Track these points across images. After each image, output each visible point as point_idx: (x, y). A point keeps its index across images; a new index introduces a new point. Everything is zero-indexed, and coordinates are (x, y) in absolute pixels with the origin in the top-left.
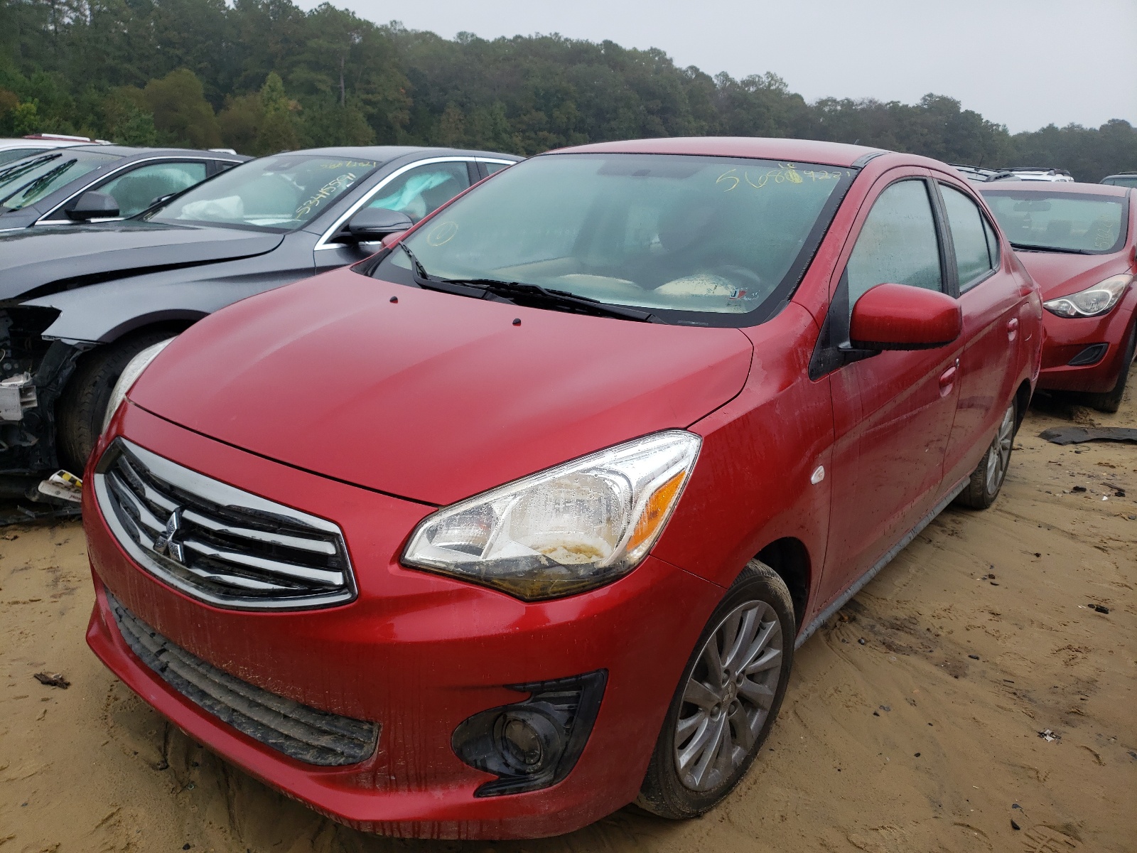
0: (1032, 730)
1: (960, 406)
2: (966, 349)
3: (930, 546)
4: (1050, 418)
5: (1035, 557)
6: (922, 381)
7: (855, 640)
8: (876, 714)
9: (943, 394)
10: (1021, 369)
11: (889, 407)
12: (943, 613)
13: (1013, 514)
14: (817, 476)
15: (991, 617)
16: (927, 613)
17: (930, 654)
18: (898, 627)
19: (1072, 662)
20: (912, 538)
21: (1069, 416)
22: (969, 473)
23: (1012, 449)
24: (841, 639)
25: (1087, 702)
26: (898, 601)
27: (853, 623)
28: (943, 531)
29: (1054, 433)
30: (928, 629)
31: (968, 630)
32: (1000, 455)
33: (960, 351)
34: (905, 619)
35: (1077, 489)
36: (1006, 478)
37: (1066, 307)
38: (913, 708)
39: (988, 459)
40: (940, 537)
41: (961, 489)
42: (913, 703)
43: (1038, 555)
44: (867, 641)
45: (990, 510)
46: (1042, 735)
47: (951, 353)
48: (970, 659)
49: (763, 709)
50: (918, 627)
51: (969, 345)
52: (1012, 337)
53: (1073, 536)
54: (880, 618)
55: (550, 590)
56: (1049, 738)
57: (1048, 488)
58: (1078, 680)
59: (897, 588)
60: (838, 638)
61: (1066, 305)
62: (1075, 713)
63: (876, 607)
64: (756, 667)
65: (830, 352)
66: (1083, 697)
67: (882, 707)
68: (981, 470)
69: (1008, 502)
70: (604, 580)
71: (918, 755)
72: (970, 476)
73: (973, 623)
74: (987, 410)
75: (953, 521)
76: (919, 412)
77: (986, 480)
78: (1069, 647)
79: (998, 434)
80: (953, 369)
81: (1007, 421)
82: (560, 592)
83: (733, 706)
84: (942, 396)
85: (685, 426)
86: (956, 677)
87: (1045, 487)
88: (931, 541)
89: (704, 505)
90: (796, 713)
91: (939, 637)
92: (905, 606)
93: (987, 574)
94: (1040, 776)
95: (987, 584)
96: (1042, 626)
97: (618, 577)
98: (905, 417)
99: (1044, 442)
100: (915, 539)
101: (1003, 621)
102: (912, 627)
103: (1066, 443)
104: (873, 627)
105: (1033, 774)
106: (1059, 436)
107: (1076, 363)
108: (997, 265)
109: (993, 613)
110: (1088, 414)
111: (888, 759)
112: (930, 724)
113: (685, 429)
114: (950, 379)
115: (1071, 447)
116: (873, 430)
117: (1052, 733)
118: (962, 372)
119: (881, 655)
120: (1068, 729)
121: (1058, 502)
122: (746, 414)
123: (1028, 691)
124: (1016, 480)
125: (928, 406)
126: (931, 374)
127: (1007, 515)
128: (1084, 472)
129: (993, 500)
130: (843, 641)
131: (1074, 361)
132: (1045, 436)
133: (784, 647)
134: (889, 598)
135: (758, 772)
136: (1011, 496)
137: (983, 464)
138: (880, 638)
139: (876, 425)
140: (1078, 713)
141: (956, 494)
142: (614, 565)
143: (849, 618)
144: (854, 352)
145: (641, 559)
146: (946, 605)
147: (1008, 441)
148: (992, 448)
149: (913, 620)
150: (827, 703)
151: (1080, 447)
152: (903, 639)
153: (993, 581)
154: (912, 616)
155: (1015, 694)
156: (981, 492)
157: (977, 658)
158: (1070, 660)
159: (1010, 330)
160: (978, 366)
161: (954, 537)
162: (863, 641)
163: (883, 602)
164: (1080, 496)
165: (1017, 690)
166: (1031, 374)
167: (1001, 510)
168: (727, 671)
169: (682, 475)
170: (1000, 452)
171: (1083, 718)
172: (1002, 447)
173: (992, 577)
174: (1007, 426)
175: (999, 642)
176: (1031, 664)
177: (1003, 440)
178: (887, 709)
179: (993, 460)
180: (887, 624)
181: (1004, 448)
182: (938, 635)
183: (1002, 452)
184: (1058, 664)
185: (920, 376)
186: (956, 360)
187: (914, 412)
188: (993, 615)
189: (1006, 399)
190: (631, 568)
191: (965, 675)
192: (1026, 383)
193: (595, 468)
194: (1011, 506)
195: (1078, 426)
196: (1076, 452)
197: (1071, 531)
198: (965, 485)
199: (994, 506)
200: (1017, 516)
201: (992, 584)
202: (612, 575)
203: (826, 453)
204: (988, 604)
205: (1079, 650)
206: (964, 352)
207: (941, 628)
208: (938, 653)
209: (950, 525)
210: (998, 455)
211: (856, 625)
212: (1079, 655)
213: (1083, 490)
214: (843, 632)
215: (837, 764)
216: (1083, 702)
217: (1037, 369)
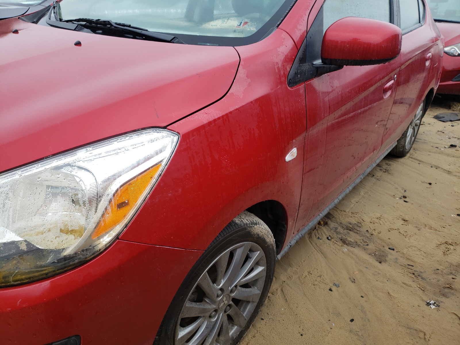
0: (423, 300)
1: (395, 103)
2: (401, 69)
3: (373, 178)
4: (440, 108)
5: (429, 185)
6: (372, 89)
7: (325, 237)
8: (330, 290)
9: (385, 96)
10: (430, 83)
11: (349, 105)
12: (377, 221)
13: (418, 160)
14: (291, 155)
15: (402, 222)
16: (367, 219)
17: (366, 247)
18: (350, 229)
19: (448, 253)
20: (362, 178)
21: (449, 107)
22: (397, 140)
23: (420, 124)
24: (317, 237)
25: (456, 280)
26: (352, 213)
27: (326, 226)
28: (380, 170)
29: (441, 116)
30: (367, 231)
31: (389, 231)
32: (414, 129)
33: (398, 70)
34: (355, 224)
35: (452, 146)
36: (416, 140)
37: (454, 51)
38: (352, 285)
39: (407, 132)
40: (379, 174)
41: (392, 148)
42: (354, 281)
43: (430, 184)
44: (332, 238)
45: (406, 157)
46: (428, 304)
47: (392, 72)
48: (389, 250)
49: (253, 302)
50: (362, 229)
51: (403, 67)
52: (428, 63)
53: (449, 172)
54: (341, 223)
55: (11, 279)
56: (433, 307)
57: (437, 145)
58: (451, 265)
59: (352, 204)
60: (316, 236)
61: (453, 50)
62: (449, 287)
63: (340, 216)
64: (246, 280)
65: (306, 67)
66: (454, 277)
67: (335, 285)
68: (403, 138)
69: (416, 153)
70: (65, 267)
71: (352, 320)
72: (397, 141)
73: (392, 227)
74: (410, 105)
75: (387, 164)
76: (370, 108)
77: (405, 142)
78: (446, 243)
79: (414, 119)
80: (392, 82)
81: (419, 111)
82: (22, 280)
83: (228, 307)
84: (385, 98)
85: (164, 125)
86: (380, 263)
87: (436, 144)
88: (374, 175)
89: (180, 190)
90: (282, 290)
91: (373, 236)
92: (356, 215)
93: (403, 195)
94: (426, 337)
95: (401, 202)
96: (431, 228)
97: (82, 263)
98: (359, 111)
99: (436, 120)
100: (364, 178)
101: (409, 225)
102: (358, 229)
103: (447, 121)
104: (336, 228)
105: (422, 335)
106: (444, 117)
107: (455, 80)
108: (423, 22)
109: (404, 220)
110: (459, 106)
111: (333, 325)
112: (362, 296)
113: (165, 128)
114: (390, 88)
115: (450, 123)
116: (337, 120)
117: (435, 303)
118: (398, 84)
119: (338, 247)
120: (443, 299)
121: (442, 153)
122: (227, 114)
123: (422, 272)
124: (421, 141)
125: (375, 104)
126: (378, 84)
127: (414, 160)
128: (455, 136)
129: (408, 152)
130: (319, 238)
131: (455, 79)
132: (437, 117)
133: (267, 264)
134: (347, 211)
135: (250, 337)
136: (417, 150)
137: (404, 135)
138: (340, 236)
139: (340, 117)
140: (450, 288)
141: (389, 151)
142: (76, 253)
143: (324, 222)
144: (324, 67)
145: (107, 246)
146: (378, 215)
147: (419, 121)
148: (410, 126)
149: (359, 225)
150: (303, 281)
151: (454, 123)
152: (352, 237)
153: (405, 199)
154: (359, 222)
155: (414, 274)
156: (402, 149)
157: (393, 250)
158: (447, 251)
159: (427, 60)
160: (407, 81)
161: (386, 173)
162: (330, 238)
163: (345, 213)
164: (453, 150)
165: (415, 271)
166: (435, 85)
167: (412, 158)
168: (221, 289)
169: (158, 168)
170: (414, 127)
171: (452, 291)
172: (415, 125)
173: (405, 197)
174: (419, 114)
175: (407, 239)
176: (424, 254)
177: (416, 121)
178: (337, 286)
179: (410, 132)
180: (345, 227)
181: (416, 125)
182: (372, 235)
183: (415, 127)
184: (439, 253)
185: (372, 85)
186: (394, 75)
187: (366, 108)
188: (404, 221)
189: (421, 99)
190: (96, 254)
191: (385, 261)
192: (432, 90)
193: (69, 165)
194: (418, 155)
195: (453, 112)
196: (452, 126)
197: (448, 170)
198: (394, 146)
199: (408, 155)
200: (420, 161)
201: (405, 201)
202: (76, 261)
203: (300, 138)
204: (401, 215)
205: (452, 244)
206: (400, 71)
207: (374, 230)
208: (371, 247)
209: (385, 166)
210: (413, 129)
211: (327, 227)
212: (452, 247)
213: (455, 146)
214: (319, 232)
215: (301, 330)
216: (453, 280)
217: (438, 83)
